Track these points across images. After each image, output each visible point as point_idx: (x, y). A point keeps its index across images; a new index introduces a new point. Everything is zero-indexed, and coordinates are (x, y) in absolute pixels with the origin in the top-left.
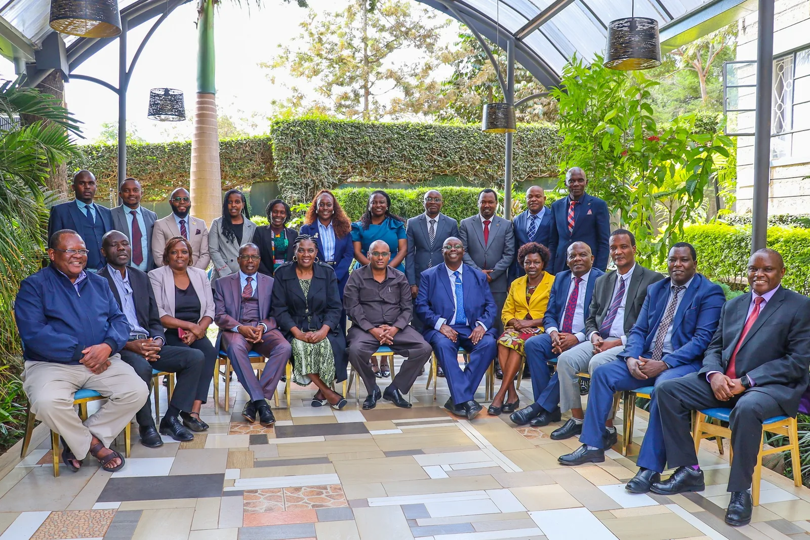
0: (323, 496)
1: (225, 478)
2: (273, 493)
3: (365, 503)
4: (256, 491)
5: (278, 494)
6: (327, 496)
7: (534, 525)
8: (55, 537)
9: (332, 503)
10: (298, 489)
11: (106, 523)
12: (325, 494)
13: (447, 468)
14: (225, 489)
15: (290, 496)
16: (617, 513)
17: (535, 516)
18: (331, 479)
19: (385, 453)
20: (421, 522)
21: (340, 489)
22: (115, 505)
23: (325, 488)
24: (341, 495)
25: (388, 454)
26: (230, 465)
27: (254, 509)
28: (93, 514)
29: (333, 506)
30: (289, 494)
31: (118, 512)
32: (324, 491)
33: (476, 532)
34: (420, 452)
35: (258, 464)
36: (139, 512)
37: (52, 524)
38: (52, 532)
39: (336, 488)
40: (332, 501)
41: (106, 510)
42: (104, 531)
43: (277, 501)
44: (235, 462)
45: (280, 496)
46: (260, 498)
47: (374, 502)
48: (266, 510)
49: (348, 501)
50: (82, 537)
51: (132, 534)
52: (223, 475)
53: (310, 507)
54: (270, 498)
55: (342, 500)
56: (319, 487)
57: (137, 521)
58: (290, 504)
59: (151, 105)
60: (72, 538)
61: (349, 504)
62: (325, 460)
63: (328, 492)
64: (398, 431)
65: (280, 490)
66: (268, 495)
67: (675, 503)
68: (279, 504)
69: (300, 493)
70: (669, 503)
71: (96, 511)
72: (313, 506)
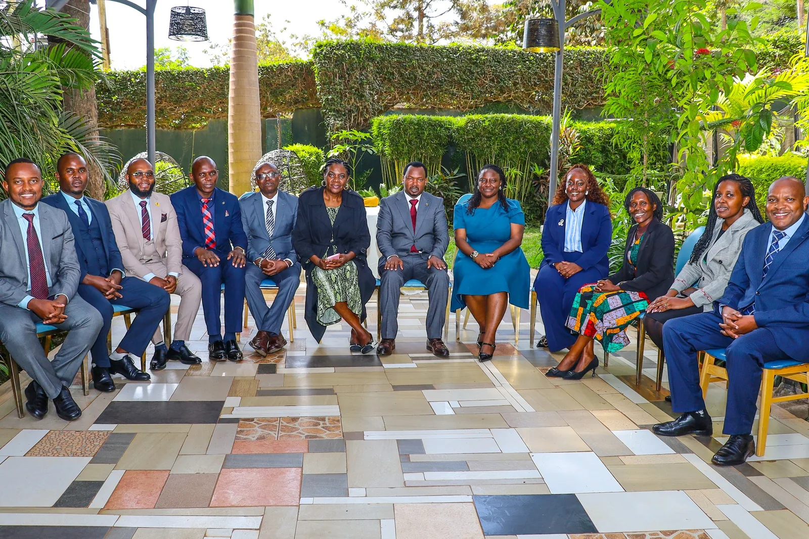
0: (319, 427)
1: (224, 406)
2: (269, 421)
3: (360, 436)
4: (252, 420)
5: (274, 423)
6: (323, 427)
7: (534, 467)
8: (48, 454)
9: (326, 435)
10: (295, 419)
11: (98, 444)
12: (322, 425)
13: (456, 405)
14: (222, 416)
15: (285, 426)
16: (626, 460)
17: (537, 458)
18: (332, 410)
19: (394, 387)
20: (414, 458)
21: (338, 421)
22: (111, 427)
23: (323, 419)
24: (338, 427)
25: (396, 388)
26: (232, 393)
27: (246, 437)
28: (88, 434)
29: (326, 438)
30: (285, 424)
31: (112, 435)
32: (321, 422)
33: (469, 470)
34: (430, 387)
35: (261, 393)
36: (132, 435)
37: (47, 441)
38: (46, 449)
39: (336, 420)
40: (328, 432)
41: (102, 431)
42: (96, 451)
43: (272, 430)
44: (238, 390)
45: (276, 426)
46: (255, 426)
47: (369, 435)
48: (258, 439)
49: (343, 434)
50: (73, 456)
51: (121, 455)
52: (223, 402)
53: (303, 437)
54: (264, 428)
55: (337, 432)
56: (317, 418)
57: (128, 444)
58: (283, 433)
59: (171, 25)
60: (64, 456)
61: (343, 436)
62: (330, 392)
63: (325, 424)
64: (413, 365)
65: (276, 420)
66: (263, 423)
67: (693, 453)
68: (272, 433)
69: (296, 423)
70: (687, 453)
71: (92, 432)
72: (307, 437)
